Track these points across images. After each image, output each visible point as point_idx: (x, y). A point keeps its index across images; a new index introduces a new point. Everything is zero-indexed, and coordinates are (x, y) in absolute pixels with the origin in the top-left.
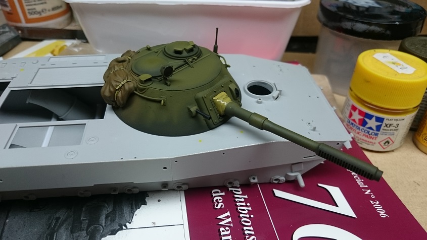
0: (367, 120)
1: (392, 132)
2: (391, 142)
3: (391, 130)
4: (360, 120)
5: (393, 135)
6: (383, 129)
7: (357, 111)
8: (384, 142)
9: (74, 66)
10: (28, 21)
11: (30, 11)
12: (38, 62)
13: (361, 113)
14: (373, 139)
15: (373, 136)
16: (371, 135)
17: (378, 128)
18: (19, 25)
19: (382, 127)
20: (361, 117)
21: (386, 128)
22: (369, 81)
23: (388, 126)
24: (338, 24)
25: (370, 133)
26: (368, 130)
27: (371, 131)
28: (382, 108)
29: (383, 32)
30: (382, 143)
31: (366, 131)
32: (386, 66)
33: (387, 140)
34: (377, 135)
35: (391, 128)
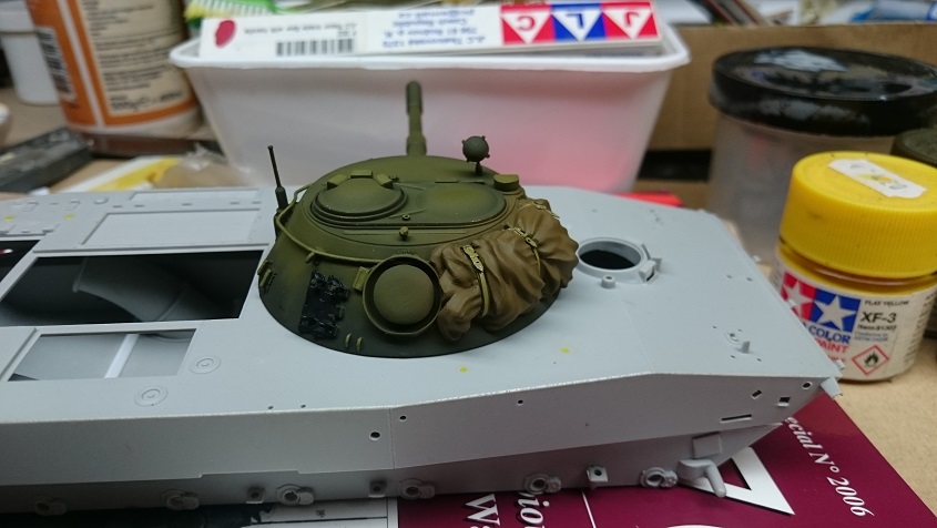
0: (821, 305)
1: (881, 332)
2: (881, 359)
3: (878, 328)
4: (805, 306)
5: (886, 339)
6: (861, 327)
7: (797, 287)
8: (865, 357)
9: (187, 209)
10: (109, 121)
11: (116, 102)
12: (106, 201)
13: (806, 290)
14: (838, 349)
15: (837, 344)
16: (833, 342)
17: (849, 323)
18: (91, 129)
19: (858, 322)
20: (807, 300)
21: (866, 323)
22: (822, 215)
23: (871, 318)
24: (751, 106)
25: (830, 336)
26: (826, 329)
27: (832, 332)
28: (853, 276)
29: (853, 118)
30: (861, 361)
31: (821, 333)
32: (857, 182)
33: (871, 353)
34: (845, 339)
35: (879, 322)
